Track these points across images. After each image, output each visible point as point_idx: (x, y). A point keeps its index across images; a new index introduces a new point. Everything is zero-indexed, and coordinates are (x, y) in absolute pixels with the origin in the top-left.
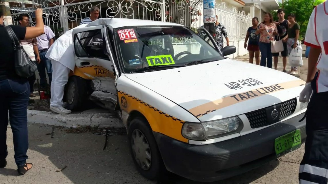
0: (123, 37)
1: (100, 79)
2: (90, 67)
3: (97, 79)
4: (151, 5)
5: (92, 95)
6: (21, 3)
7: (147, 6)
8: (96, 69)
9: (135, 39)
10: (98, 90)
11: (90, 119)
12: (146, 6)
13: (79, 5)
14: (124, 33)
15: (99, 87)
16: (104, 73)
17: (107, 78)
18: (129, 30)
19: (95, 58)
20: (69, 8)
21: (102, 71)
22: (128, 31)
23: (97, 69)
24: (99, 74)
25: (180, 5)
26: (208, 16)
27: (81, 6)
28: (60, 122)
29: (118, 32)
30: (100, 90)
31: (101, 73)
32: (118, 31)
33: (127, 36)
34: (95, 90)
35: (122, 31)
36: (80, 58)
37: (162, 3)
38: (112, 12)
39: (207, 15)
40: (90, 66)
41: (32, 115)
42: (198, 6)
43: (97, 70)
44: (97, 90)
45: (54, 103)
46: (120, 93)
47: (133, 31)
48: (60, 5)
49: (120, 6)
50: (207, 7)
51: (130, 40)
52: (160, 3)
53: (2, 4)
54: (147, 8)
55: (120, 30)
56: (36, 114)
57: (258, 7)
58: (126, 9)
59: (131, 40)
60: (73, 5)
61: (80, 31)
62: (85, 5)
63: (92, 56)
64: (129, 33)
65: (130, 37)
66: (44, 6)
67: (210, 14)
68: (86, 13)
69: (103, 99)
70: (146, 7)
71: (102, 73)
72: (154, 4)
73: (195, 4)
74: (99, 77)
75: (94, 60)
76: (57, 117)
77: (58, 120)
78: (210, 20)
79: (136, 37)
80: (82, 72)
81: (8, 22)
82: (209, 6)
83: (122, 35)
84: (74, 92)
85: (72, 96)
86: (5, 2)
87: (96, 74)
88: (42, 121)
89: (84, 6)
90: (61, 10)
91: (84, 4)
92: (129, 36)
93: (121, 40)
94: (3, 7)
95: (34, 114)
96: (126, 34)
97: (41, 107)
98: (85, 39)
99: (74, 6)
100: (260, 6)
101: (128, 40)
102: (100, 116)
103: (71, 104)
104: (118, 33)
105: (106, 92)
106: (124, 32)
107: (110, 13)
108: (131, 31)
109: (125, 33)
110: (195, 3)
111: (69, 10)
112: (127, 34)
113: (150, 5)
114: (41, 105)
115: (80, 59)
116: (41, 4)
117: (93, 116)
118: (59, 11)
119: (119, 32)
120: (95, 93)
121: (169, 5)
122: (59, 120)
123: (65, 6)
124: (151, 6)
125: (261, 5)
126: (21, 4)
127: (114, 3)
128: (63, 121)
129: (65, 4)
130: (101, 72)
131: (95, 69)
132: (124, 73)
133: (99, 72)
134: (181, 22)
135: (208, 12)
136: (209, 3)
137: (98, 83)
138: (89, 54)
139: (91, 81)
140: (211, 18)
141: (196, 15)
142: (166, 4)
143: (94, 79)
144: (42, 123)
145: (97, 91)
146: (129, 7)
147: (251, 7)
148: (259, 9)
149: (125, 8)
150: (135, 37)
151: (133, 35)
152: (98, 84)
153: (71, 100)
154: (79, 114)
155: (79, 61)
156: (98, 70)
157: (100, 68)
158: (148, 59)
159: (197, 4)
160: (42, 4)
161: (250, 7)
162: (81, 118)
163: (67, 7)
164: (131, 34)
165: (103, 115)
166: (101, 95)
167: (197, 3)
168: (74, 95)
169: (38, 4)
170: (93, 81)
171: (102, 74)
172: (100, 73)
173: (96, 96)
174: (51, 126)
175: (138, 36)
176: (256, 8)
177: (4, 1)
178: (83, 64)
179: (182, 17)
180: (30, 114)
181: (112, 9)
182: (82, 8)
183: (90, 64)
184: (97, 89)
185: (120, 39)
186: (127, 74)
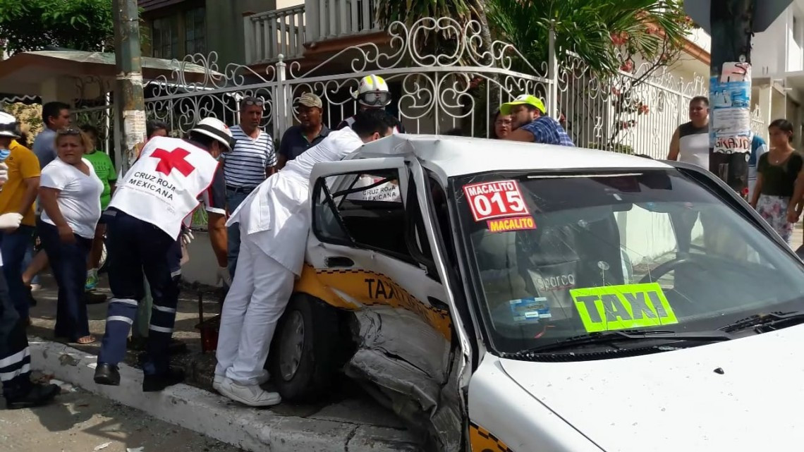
0: (484, 208)
1: (378, 312)
2: (353, 272)
3: (371, 310)
4: (523, 85)
5: (353, 362)
6: (177, 69)
7: (511, 90)
8: (370, 281)
9: (524, 220)
10: (373, 346)
11: (343, 447)
12: (509, 89)
13: (325, 82)
14: (485, 194)
15: (373, 338)
16: (393, 295)
17: (401, 310)
18: (503, 183)
19: (371, 253)
20: (299, 90)
21: (388, 290)
22: (498, 188)
23: (373, 280)
24: (377, 297)
25: (596, 85)
26: (726, 131)
27: (332, 86)
28: (253, 439)
29: (464, 191)
30: (378, 346)
31: (383, 296)
32: (466, 188)
33: (495, 206)
34: (362, 347)
35: (478, 188)
36: (325, 244)
37: (550, 82)
38: (414, 106)
39: (723, 129)
40: (353, 270)
41: (175, 403)
42: (640, 87)
43: (372, 283)
44: (369, 348)
45: (239, 374)
46: (481, 433)
47: (515, 190)
48: (276, 80)
49: (436, 89)
50: (726, 105)
51: (506, 222)
52: (547, 81)
53: (123, 78)
54: (510, 95)
55: (471, 184)
56: (186, 399)
57: (780, 89)
58: (454, 98)
59: (511, 221)
60: (309, 83)
61: (334, 172)
62: (342, 85)
63: (362, 243)
64: (503, 195)
65: (509, 210)
66: (232, 80)
67: (735, 126)
68: (344, 104)
69: (388, 384)
70: (509, 92)
71: (388, 295)
72: (529, 84)
73: (633, 84)
74: (375, 306)
75: (366, 257)
76: (245, 422)
77: (248, 433)
78: (734, 142)
79: (527, 213)
80: (326, 286)
81: (136, 126)
82: (733, 100)
83: (480, 201)
84: (300, 344)
85: (293, 357)
86: (133, 74)
87: (368, 295)
88: (201, 425)
89: (339, 87)
90: (275, 94)
91: (340, 81)
92: (503, 208)
93: (477, 219)
94: (127, 86)
95: (181, 400)
96: (493, 200)
97: (203, 376)
98: (336, 177)
99: (312, 84)
100: (784, 86)
101: (501, 222)
102: (377, 440)
103: (289, 381)
104: (465, 196)
105: (396, 357)
106: (487, 192)
107: (410, 107)
108: (508, 190)
109: (490, 196)
110: (633, 80)
111: (297, 94)
112: (497, 198)
113: (519, 86)
114: (202, 372)
115: (324, 247)
116: (225, 76)
117: (352, 434)
118: (272, 97)
119: (470, 191)
120: (360, 355)
121: (567, 87)
122: (251, 433)
123: (288, 85)
124: (522, 90)
125: (786, 84)
126: (175, 73)
127: (418, 80)
128: (263, 439)
129: (288, 77)
130: (383, 292)
131: (366, 280)
132: (494, 353)
133: (378, 292)
134: (596, 130)
135: (727, 119)
136: (733, 93)
137: (373, 321)
138: (354, 238)
139: (353, 313)
140: (737, 137)
141: (633, 111)
142: (559, 82)
143: (360, 310)
144: (202, 431)
145: (368, 351)
146: (463, 93)
147: (762, 87)
148: (780, 93)
149: (449, 94)
150: (524, 211)
151: (516, 204)
152: (371, 326)
153: (289, 369)
154: (309, 420)
155: (320, 255)
156: (375, 285)
157: (381, 278)
158: (579, 299)
159: (636, 84)
160: (230, 75)
161: (760, 89)
162: (316, 439)
163: (293, 86)
164: (510, 200)
165: (386, 438)
166: (380, 368)
167: (637, 81)
168: (299, 354)
169: (219, 74)
170: (358, 315)
171: (386, 297)
172: (381, 296)
173: (366, 369)
174: (225, 448)
175: (536, 208)
176: (775, 91)
177: (131, 71)
178: (332, 262)
179: (599, 118)
180: (170, 397)
181: (415, 96)
182: (332, 91)
183: (353, 264)
184: (368, 344)
185: (473, 218)
186: (507, 363)
